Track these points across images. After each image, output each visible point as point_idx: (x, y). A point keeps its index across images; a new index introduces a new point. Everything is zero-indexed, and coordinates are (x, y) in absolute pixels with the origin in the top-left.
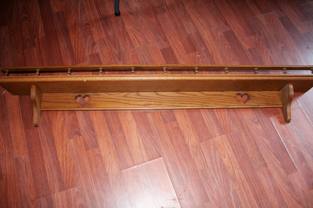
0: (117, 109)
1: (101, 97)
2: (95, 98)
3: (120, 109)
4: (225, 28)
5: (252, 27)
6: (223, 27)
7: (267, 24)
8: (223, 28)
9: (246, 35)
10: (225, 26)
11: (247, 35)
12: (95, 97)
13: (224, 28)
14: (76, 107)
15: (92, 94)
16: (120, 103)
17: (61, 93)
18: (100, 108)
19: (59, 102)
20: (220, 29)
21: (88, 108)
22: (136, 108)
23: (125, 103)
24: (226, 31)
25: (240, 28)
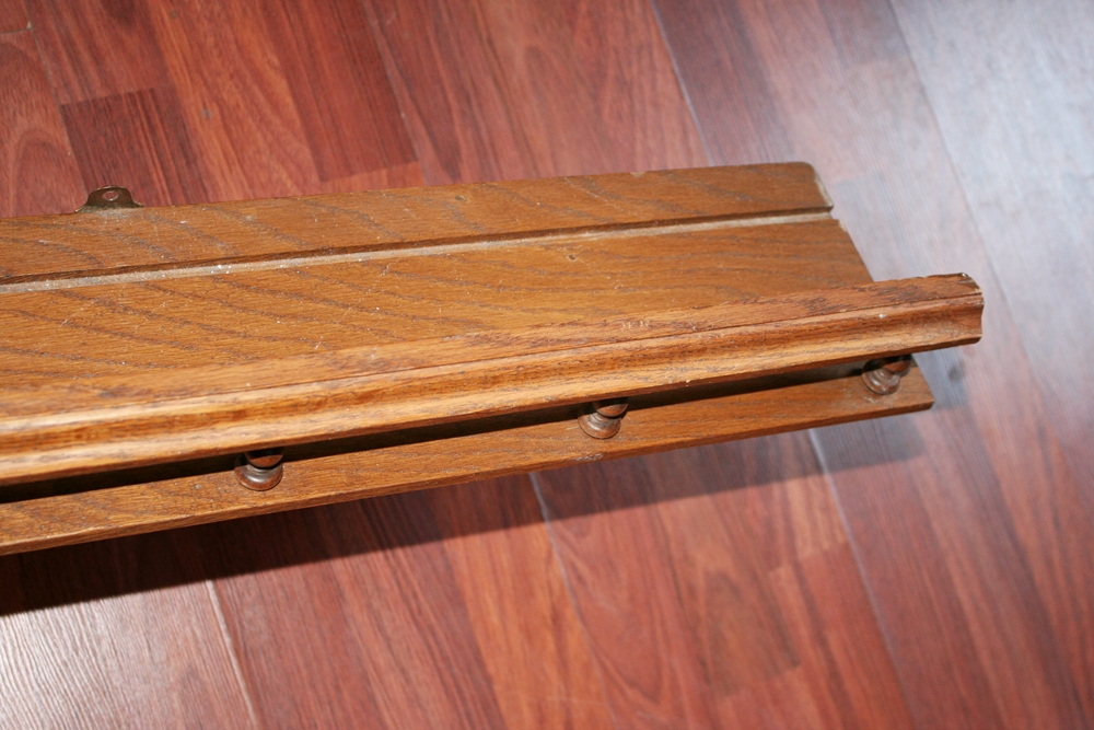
4: (98, 59)
5: (392, 71)
6: (81, 47)
7: (533, 53)
8: (75, 58)
9: (306, 155)
10: (102, 39)
11: (316, 151)
13: (86, 57)
20: (46, 62)
24: (101, 93)
25: (259, 78)
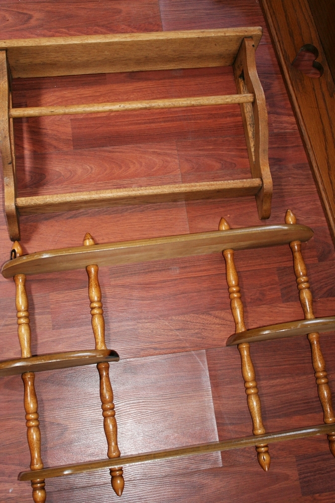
0: (309, 146)
1: (327, 103)
2: (321, 88)
3: (311, 153)
12: (324, 89)
14: (285, 52)
15: (330, 79)
16: (326, 149)
17: (309, 10)
18: (299, 107)
19: (285, 12)
21: (290, 79)
22: (325, 190)
23: (328, 163)
